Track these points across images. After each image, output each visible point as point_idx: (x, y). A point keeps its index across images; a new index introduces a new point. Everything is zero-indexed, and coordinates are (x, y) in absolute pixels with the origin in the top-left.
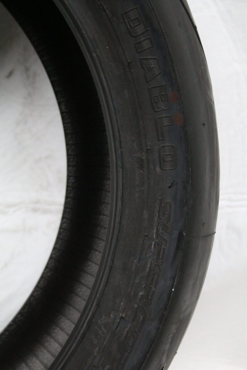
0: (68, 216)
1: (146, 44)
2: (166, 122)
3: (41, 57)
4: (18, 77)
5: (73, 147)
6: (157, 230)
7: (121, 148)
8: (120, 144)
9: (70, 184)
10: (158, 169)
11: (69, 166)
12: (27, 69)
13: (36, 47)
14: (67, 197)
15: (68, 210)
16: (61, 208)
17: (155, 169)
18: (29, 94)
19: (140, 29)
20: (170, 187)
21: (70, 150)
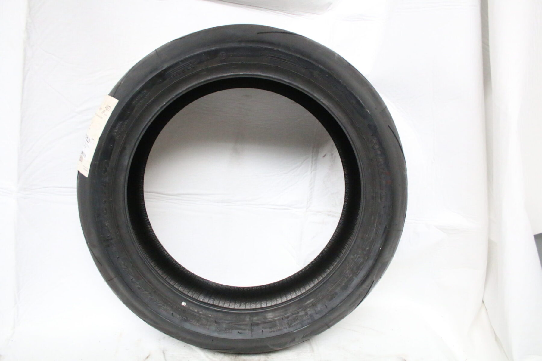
0: (343, 219)
1: (379, 152)
2: (384, 182)
3: (339, 151)
4: (328, 157)
5: (348, 189)
6: (377, 225)
7: (366, 191)
8: (366, 189)
9: (345, 205)
10: (379, 201)
11: (345, 197)
12: (332, 154)
13: (337, 147)
14: (343, 210)
15: (343, 216)
16: (340, 215)
17: (378, 200)
18: (332, 165)
19: (377, 147)
20: (383, 208)
21: (347, 191)
